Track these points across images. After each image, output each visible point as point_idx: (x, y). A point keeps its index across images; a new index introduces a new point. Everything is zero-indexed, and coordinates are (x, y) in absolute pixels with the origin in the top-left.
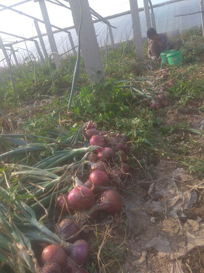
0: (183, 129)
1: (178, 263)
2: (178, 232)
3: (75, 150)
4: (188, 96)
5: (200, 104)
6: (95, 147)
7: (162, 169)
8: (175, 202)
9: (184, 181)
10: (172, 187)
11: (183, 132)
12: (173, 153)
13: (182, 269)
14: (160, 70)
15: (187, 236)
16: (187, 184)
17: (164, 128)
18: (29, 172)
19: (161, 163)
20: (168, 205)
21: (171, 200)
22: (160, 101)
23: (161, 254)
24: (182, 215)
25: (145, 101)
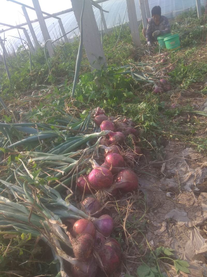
0: (188, 111)
1: (197, 230)
2: (194, 204)
3: (87, 136)
4: (189, 80)
5: (202, 87)
6: (107, 132)
7: (171, 149)
8: (188, 178)
9: (194, 159)
10: (183, 166)
11: (188, 115)
12: (180, 134)
13: (201, 234)
14: (159, 55)
15: (202, 207)
16: (197, 162)
17: (169, 111)
18: (46, 157)
19: (170, 145)
20: (181, 181)
21: (184, 176)
22: (163, 86)
23: (180, 223)
24: (195, 189)
25: (147, 86)
